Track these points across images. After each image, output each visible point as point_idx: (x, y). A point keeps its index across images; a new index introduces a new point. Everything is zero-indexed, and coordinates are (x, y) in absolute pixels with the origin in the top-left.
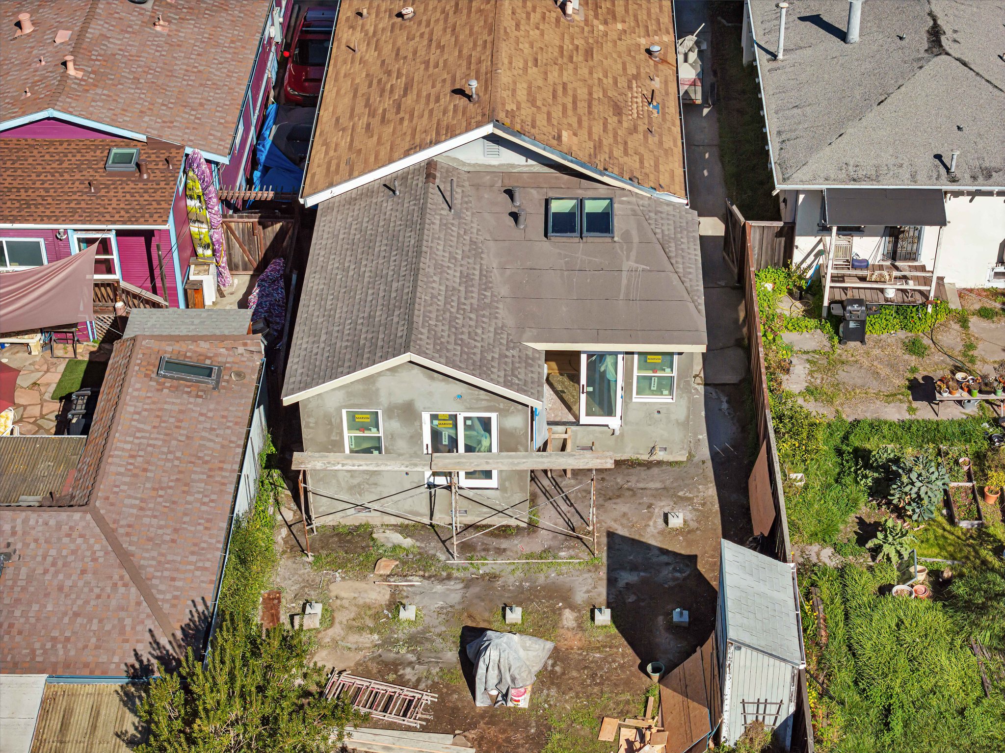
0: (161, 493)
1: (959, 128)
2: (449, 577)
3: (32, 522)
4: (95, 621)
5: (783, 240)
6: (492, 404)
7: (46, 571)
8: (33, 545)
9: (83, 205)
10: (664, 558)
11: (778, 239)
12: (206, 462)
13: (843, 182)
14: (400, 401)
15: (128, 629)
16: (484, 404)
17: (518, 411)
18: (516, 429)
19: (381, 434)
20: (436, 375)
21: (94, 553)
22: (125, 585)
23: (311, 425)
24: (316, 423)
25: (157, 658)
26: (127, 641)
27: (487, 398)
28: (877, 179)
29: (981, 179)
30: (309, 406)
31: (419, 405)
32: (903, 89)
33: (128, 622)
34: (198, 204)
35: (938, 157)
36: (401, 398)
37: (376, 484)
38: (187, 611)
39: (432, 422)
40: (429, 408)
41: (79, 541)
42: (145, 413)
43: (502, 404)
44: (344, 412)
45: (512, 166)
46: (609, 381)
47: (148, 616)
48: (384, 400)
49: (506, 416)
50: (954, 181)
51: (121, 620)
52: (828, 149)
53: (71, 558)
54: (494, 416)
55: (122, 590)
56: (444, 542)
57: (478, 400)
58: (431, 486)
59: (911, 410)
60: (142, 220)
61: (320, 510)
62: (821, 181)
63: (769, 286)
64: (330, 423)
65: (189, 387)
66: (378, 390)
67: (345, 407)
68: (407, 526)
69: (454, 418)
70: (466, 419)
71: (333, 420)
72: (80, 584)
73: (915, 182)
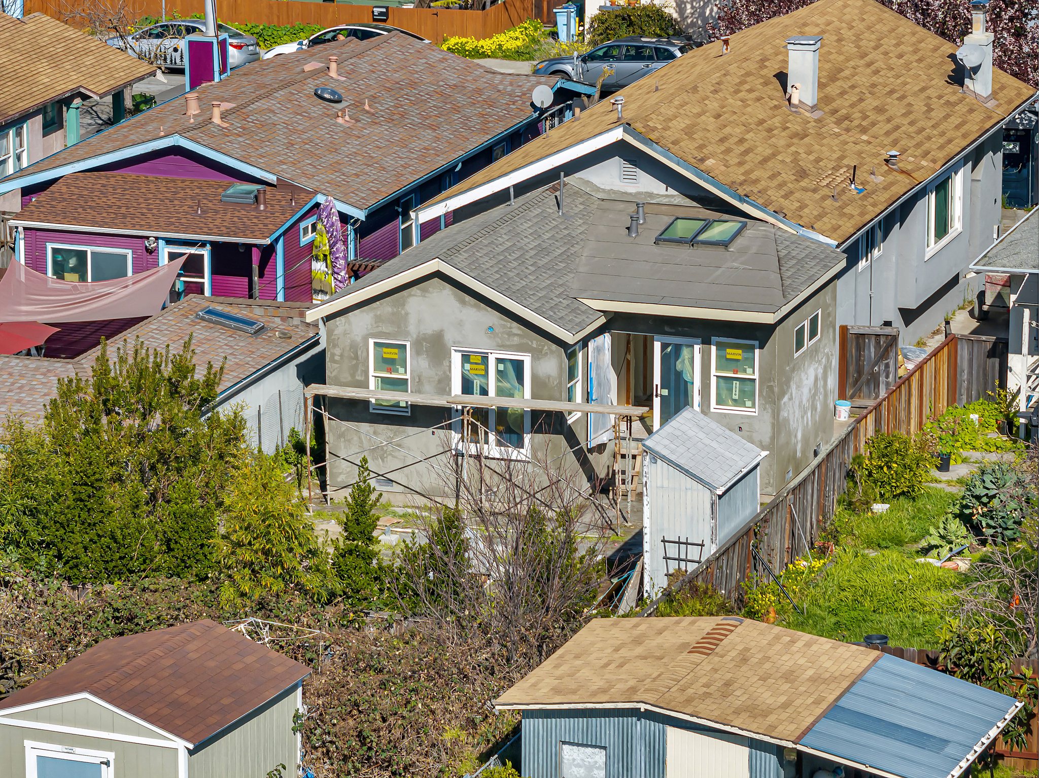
5: (997, 361)
6: (525, 341)
9: (183, 221)
11: (992, 360)
14: (430, 332)
16: (516, 340)
17: (552, 352)
18: (549, 377)
19: (408, 376)
20: (468, 298)
23: (337, 358)
24: (341, 356)
27: (519, 332)
30: (336, 332)
31: (449, 337)
34: (323, 268)
36: (430, 327)
37: (400, 445)
39: (463, 367)
40: (459, 342)
43: (536, 341)
44: (371, 342)
45: (651, 195)
46: (686, 382)
48: (412, 328)
49: (539, 359)
54: (527, 360)
57: (511, 334)
58: (459, 454)
61: (339, 479)
63: (974, 417)
64: (356, 357)
65: (225, 330)
66: (407, 314)
67: (373, 336)
69: (485, 359)
70: (499, 361)
71: (359, 353)
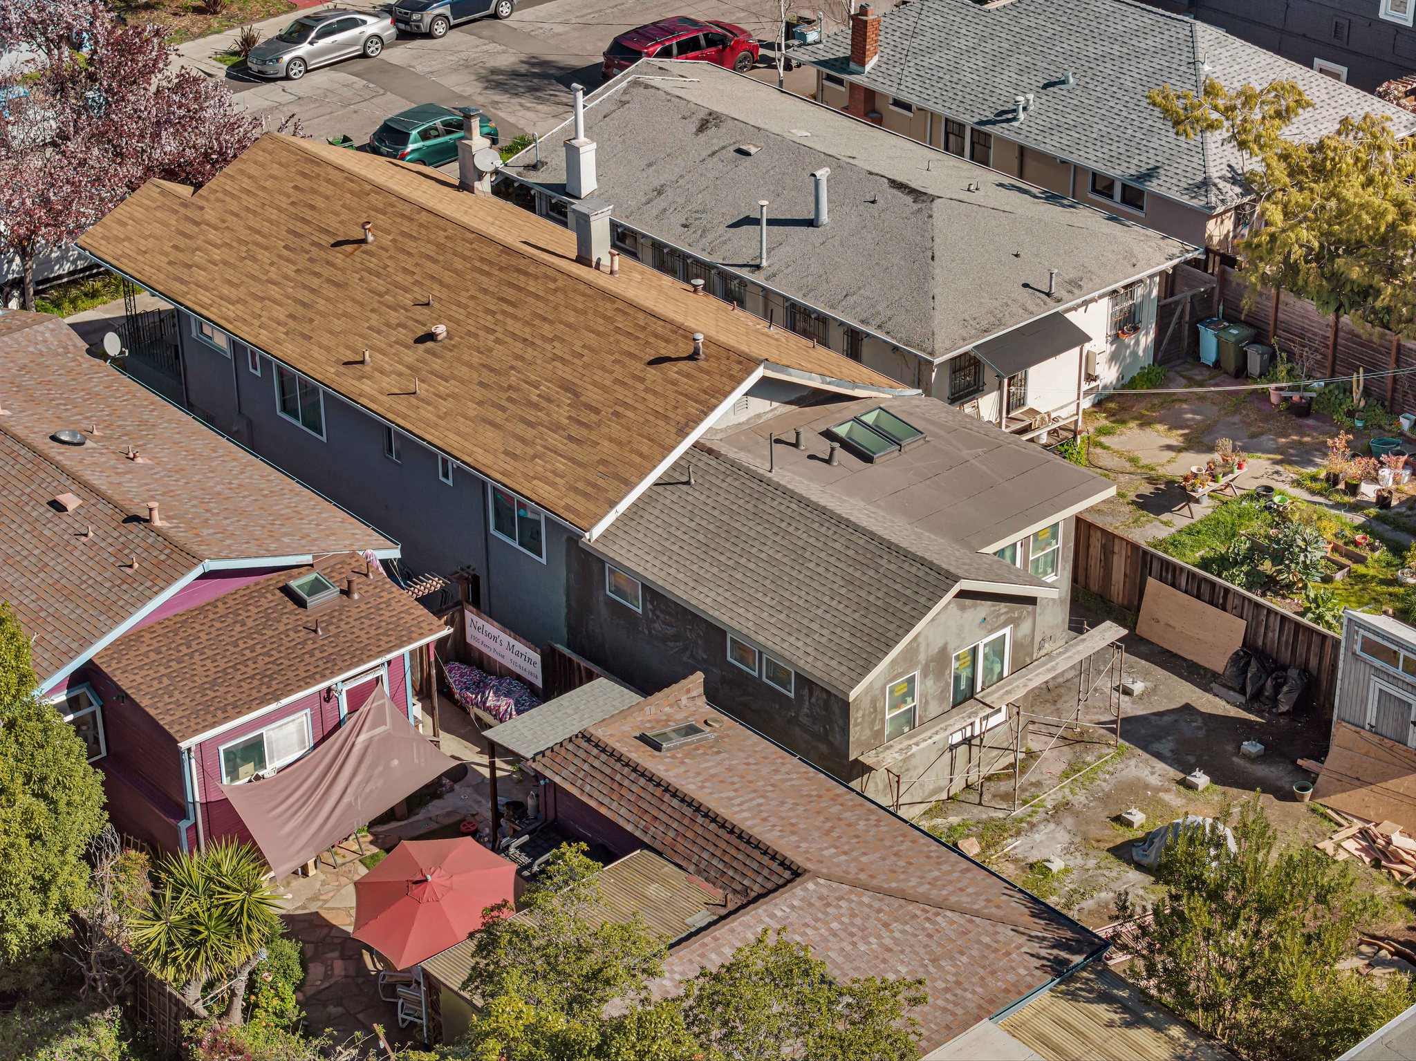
0: (835, 834)
1: (1017, 256)
2: (1032, 826)
3: (779, 914)
4: (957, 956)
6: (1008, 614)
7: (854, 944)
8: (809, 932)
10: (1166, 718)
12: (820, 796)
13: (978, 338)
14: (936, 650)
15: (995, 945)
16: (1003, 618)
17: (1028, 613)
18: (1026, 636)
19: (916, 702)
21: (870, 906)
22: (937, 914)
23: (858, 721)
24: (863, 716)
25: (1053, 947)
26: (1008, 954)
27: (1005, 610)
28: (1000, 323)
29: (1076, 291)
31: (950, 647)
32: (937, 240)
33: (986, 940)
35: (1026, 285)
36: (937, 646)
37: (907, 770)
38: (1013, 904)
40: (958, 646)
41: (843, 904)
42: (707, 784)
43: (1016, 610)
44: (888, 689)
45: (759, 416)
47: (994, 926)
48: (922, 657)
49: (1016, 626)
50: (1059, 301)
51: (979, 942)
52: (936, 313)
53: (858, 921)
54: (1008, 631)
55: (939, 919)
56: (980, 804)
57: (997, 615)
59: (1165, 524)
60: (414, 635)
62: (961, 342)
64: (875, 709)
65: (697, 749)
66: (918, 645)
67: (889, 683)
68: (930, 810)
69: (975, 650)
70: (986, 646)
71: (877, 704)
72: (897, 935)
73: (1031, 313)
